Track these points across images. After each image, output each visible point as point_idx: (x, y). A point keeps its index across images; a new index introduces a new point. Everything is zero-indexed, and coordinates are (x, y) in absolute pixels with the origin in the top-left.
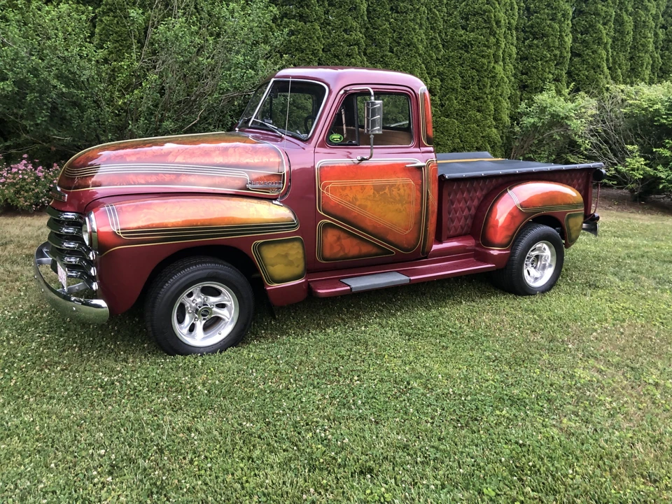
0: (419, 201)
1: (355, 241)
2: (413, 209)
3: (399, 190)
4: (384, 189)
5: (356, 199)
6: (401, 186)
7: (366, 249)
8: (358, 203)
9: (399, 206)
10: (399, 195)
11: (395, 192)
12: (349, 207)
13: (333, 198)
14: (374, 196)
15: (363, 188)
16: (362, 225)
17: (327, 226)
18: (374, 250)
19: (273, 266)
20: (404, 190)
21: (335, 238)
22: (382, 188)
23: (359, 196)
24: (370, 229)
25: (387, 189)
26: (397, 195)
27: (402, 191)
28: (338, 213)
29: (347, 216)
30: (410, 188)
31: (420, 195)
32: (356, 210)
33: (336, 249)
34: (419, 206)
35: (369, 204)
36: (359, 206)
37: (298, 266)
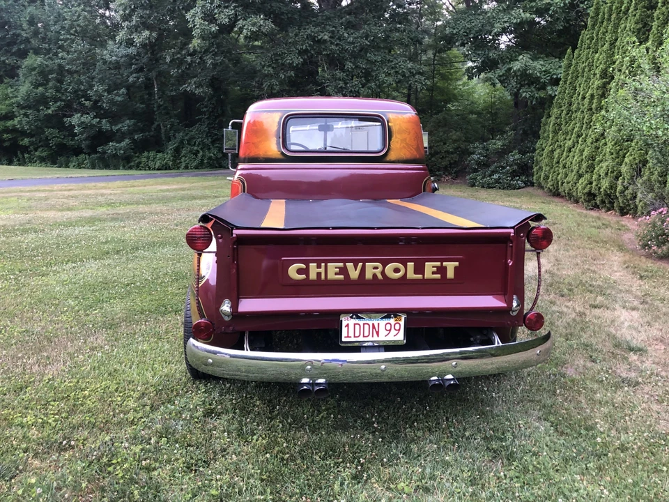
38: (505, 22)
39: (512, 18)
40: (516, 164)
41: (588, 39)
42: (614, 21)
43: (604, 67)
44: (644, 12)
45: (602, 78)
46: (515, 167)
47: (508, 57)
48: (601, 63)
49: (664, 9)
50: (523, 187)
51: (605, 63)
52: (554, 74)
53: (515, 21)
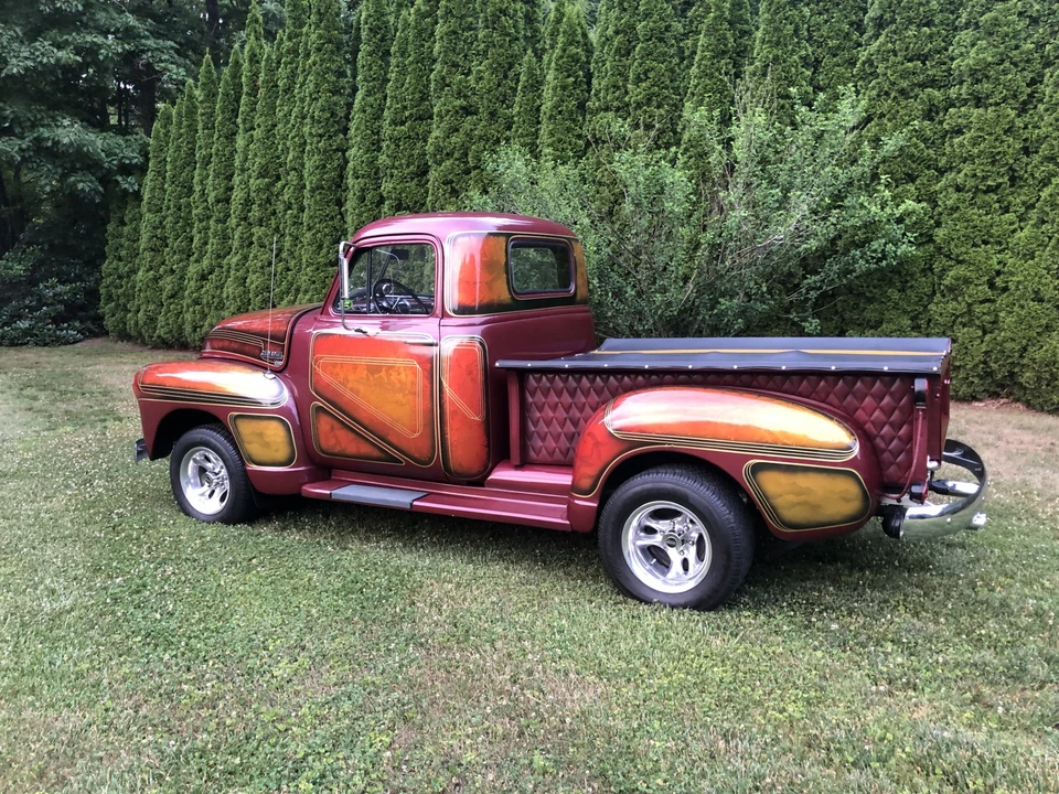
0: (428, 393)
1: (352, 436)
2: (420, 403)
3: (399, 374)
4: (380, 371)
5: (348, 381)
6: (402, 370)
7: (365, 449)
8: (349, 385)
9: (399, 396)
10: (400, 381)
11: (394, 376)
12: (340, 388)
13: (326, 377)
14: (368, 379)
15: (355, 367)
16: (356, 415)
17: (319, 409)
18: (376, 453)
19: (249, 443)
20: (407, 376)
21: (328, 427)
22: (377, 369)
23: (351, 377)
24: (366, 422)
25: (384, 372)
26: (397, 382)
27: (403, 376)
28: (329, 396)
29: (338, 401)
30: (415, 374)
31: (429, 386)
32: (348, 395)
33: (332, 441)
34: (428, 401)
35: (362, 388)
36: (351, 389)
37: (277, 451)
38: (26, 58)
39: (37, 53)
40: (60, 302)
41: (202, 115)
42: (265, 99)
43: (263, 162)
44: (330, 97)
45: (260, 176)
46: (61, 307)
47: (29, 119)
48: (256, 155)
49: (371, 99)
50: (80, 341)
51: (264, 156)
52: (123, 158)
53: (45, 60)
